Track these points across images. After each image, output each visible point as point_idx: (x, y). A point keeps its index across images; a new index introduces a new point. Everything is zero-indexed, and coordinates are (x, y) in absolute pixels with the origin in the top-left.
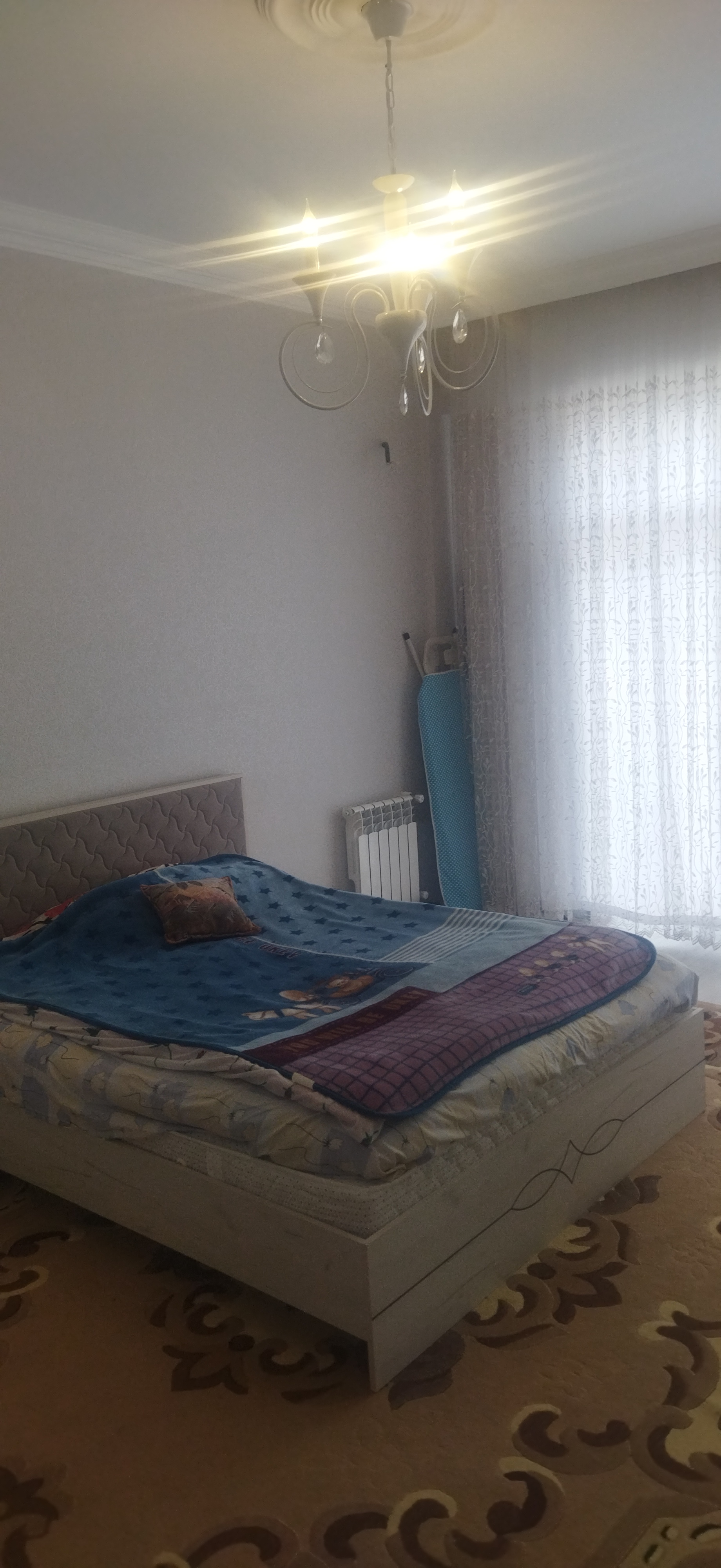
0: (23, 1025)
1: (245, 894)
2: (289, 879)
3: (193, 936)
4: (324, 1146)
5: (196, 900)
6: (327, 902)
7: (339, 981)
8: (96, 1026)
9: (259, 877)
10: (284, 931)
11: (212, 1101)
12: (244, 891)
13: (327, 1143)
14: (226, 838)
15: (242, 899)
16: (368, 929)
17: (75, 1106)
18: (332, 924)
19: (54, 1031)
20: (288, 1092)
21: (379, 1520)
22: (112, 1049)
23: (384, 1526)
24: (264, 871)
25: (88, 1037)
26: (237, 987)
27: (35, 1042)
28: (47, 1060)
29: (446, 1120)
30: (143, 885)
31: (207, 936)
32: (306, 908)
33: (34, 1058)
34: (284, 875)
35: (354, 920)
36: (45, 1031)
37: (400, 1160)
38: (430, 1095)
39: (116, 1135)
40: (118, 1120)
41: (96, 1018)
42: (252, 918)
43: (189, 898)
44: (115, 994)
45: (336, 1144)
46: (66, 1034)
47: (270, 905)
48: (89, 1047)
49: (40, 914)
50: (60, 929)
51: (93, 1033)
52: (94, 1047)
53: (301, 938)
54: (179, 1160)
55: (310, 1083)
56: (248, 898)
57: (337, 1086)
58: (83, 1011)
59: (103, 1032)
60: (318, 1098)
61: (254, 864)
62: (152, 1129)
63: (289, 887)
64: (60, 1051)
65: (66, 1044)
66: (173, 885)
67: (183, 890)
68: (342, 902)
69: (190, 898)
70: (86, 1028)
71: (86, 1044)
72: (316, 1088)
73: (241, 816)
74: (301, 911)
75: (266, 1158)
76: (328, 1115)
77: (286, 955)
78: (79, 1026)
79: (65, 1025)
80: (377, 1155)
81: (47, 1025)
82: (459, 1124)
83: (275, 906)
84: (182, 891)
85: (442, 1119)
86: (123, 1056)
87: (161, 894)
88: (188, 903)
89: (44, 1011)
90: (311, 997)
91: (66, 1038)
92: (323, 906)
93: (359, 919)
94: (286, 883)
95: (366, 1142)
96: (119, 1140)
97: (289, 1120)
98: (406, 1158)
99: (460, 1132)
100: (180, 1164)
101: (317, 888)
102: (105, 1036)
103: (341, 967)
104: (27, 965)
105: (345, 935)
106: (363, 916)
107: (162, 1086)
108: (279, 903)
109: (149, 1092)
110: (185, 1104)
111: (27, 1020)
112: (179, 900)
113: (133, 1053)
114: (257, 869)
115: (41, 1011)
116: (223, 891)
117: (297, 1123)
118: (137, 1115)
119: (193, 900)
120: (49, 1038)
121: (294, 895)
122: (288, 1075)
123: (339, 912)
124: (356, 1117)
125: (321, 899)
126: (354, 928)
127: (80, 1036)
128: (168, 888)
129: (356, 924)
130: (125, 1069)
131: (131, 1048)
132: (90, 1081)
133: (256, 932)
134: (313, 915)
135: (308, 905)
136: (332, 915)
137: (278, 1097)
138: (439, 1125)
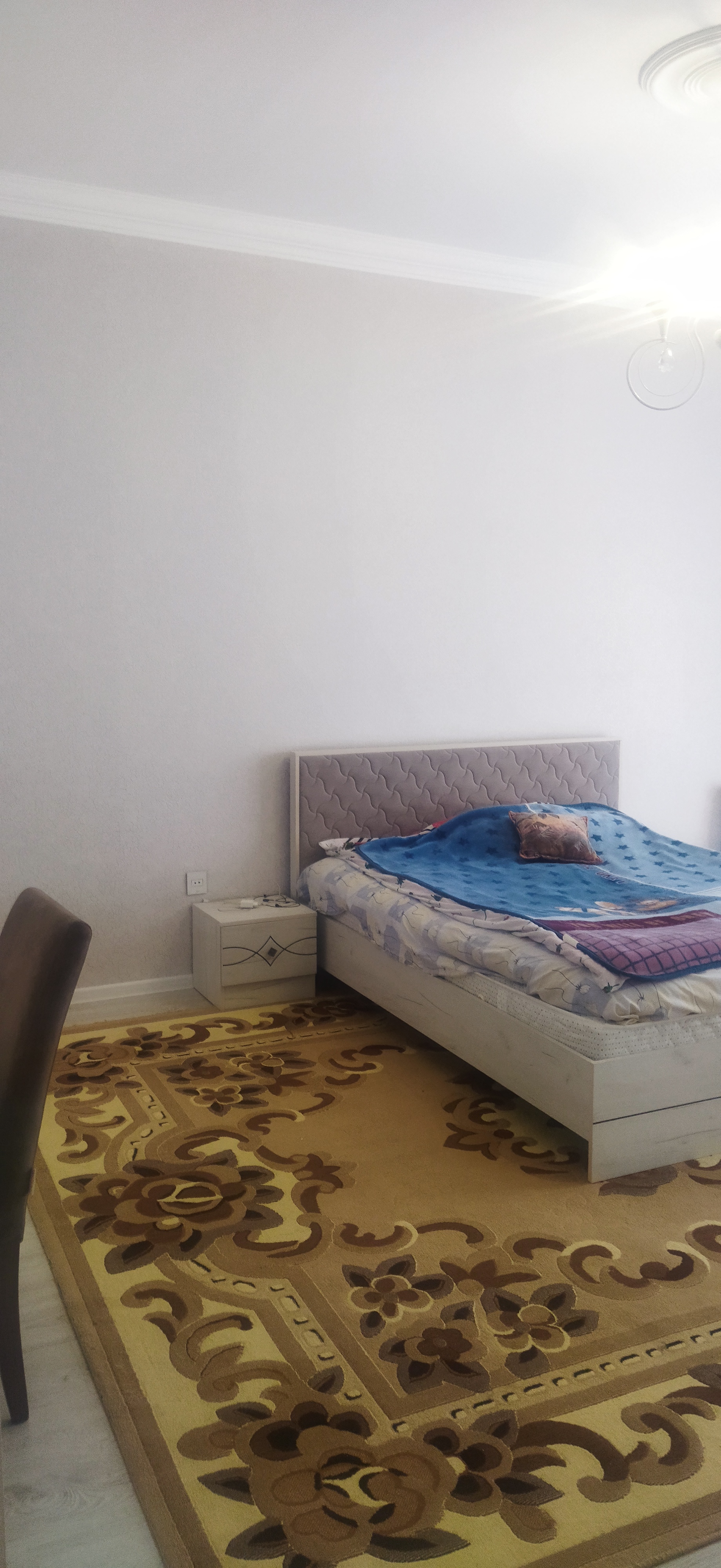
0: (393, 890)
1: (600, 835)
2: (644, 829)
3: (543, 856)
4: (577, 990)
5: (551, 828)
6: (671, 851)
7: (649, 902)
8: (440, 894)
9: (618, 824)
10: (625, 866)
11: (503, 950)
12: (599, 832)
13: (579, 988)
14: (600, 791)
15: (597, 838)
16: (696, 873)
17: (417, 950)
18: (667, 866)
19: (412, 896)
20: (559, 948)
21: (560, 1246)
22: (446, 910)
23: (561, 1250)
24: (624, 821)
25: (434, 901)
26: (562, 892)
27: (398, 901)
28: (403, 914)
29: (684, 994)
30: (511, 812)
31: (556, 858)
32: (651, 853)
33: (395, 913)
34: (641, 826)
35: (689, 866)
36: (406, 895)
37: (634, 1011)
38: (672, 970)
39: (441, 973)
40: (443, 961)
41: (442, 890)
42: (599, 853)
43: (544, 825)
44: (464, 881)
45: (585, 989)
46: (419, 898)
47: (620, 846)
48: (432, 908)
49: (429, 825)
50: (440, 834)
51: (437, 899)
52: (435, 908)
53: (637, 872)
54: (480, 995)
55: (575, 942)
56: (602, 838)
57: (596, 948)
58: (434, 885)
59: (444, 899)
60: (579, 954)
61: (618, 815)
62: (464, 969)
63: (642, 836)
64: (413, 908)
65: (418, 905)
66: (535, 814)
67: (542, 819)
68: (684, 852)
69: (546, 826)
70: (433, 895)
71: (431, 906)
72: (579, 947)
73: (617, 774)
74: (646, 854)
75: (536, 996)
76: (585, 969)
77: (616, 881)
78: (429, 893)
79: (420, 892)
80: (614, 1001)
81: (407, 891)
82: (696, 1000)
83: (624, 847)
84: (540, 820)
85: (681, 992)
86: (453, 916)
87: (523, 819)
88: (543, 829)
89: (409, 882)
90: (621, 908)
91: (418, 900)
92: (666, 853)
93: (694, 866)
94: (641, 832)
95: (607, 989)
96: (442, 978)
97: (554, 968)
98: (639, 1010)
99: (696, 1006)
100: (480, 998)
101: (666, 839)
102: (445, 901)
103: (658, 894)
104: (409, 856)
105: (674, 874)
106: (697, 864)
107: (473, 938)
108: (628, 846)
109: (464, 940)
110: (487, 951)
111: (396, 887)
112: (536, 826)
113: (461, 914)
114: (618, 818)
115: (406, 881)
116: (576, 825)
117: (560, 971)
118: (456, 959)
119: (548, 827)
120: (408, 900)
121: (645, 842)
122: (561, 937)
123: (680, 859)
124: (603, 970)
125: (666, 847)
126: (687, 872)
127: (428, 900)
128: (530, 816)
129: (691, 869)
130: (453, 924)
131: (457, 910)
132: (427, 931)
133: (599, 863)
134: (656, 859)
135: (654, 851)
136: (672, 860)
137: (552, 952)
138: (677, 996)
